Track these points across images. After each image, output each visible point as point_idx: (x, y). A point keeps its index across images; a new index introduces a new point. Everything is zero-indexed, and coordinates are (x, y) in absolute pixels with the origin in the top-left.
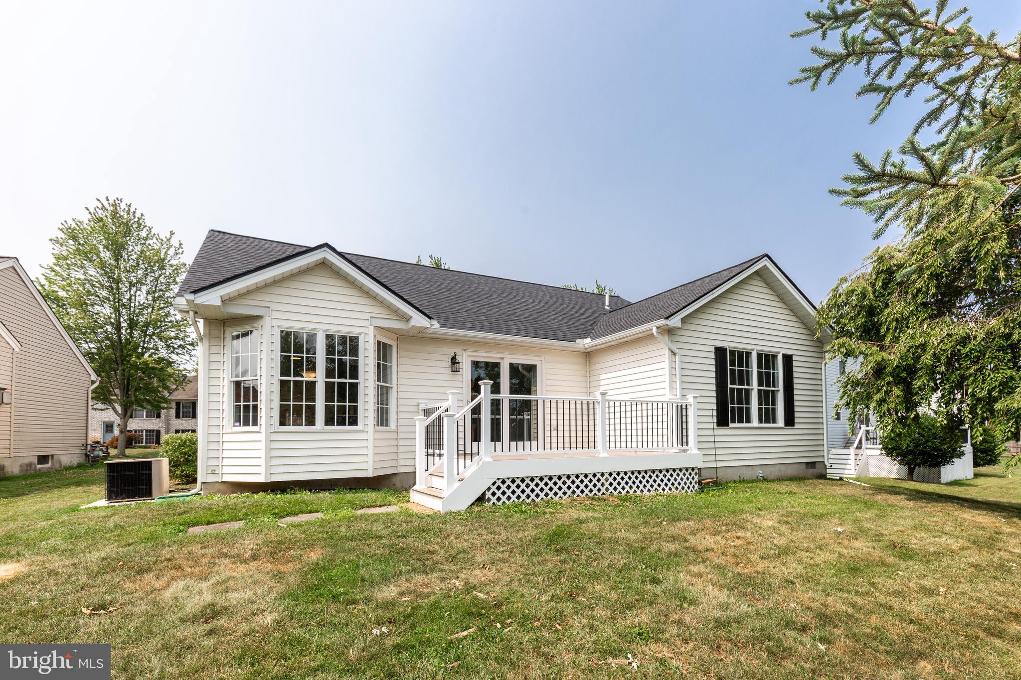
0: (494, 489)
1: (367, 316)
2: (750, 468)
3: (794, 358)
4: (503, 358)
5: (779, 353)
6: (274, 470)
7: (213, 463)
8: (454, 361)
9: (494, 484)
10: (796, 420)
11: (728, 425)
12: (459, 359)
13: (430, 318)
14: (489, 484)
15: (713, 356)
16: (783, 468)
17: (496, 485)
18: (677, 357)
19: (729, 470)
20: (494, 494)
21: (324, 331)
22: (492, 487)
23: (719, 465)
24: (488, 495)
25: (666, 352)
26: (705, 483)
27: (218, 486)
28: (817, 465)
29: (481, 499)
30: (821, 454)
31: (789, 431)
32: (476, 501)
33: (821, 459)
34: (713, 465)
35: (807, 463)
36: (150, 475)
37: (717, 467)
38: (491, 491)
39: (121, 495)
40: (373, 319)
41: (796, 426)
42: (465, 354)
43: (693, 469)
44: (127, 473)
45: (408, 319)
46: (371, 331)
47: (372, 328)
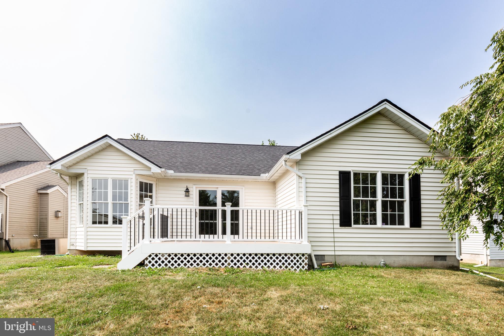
0: (150, 259)
1: (132, 169)
2: (373, 257)
3: (421, 176)
4: (218, 188)
5: (406, 173)
6: (89, 245)
7: (72, 241)
8: (187, 191)
9: (150, 256)
10: (423, 223)
11: (350, 226)
12: (190, 189)
13: (160, 168)
14: (147, 256)
15: (338, 177)
16: (408, 259)
17: (151, 257)
18: (303, 179)
19: (350, 257)
20: (150, 262)
21: (112, 178)
22: (148, 258)
23: (337, 253)
24: (146, 262)
25: (295, 177)
26: (324, 266)
27: (75, 251)
28: (448, 259)
29: (142, 264)
30: (453, 249)
31: (415, 231)
32: (138, 265)
33: (453, 254)
34: (333, 253)
35: (435, 256)
36: (55, 245)
37: (335, 255)
38: (148, 260)
39: (45, 253)
40: (135, 171)
41: (423, 227)
42: (194, 187)
43: (303, 255)
44: (47, 244)
45: (150, 169)
46: (134, 177)
47: (134, 175)
